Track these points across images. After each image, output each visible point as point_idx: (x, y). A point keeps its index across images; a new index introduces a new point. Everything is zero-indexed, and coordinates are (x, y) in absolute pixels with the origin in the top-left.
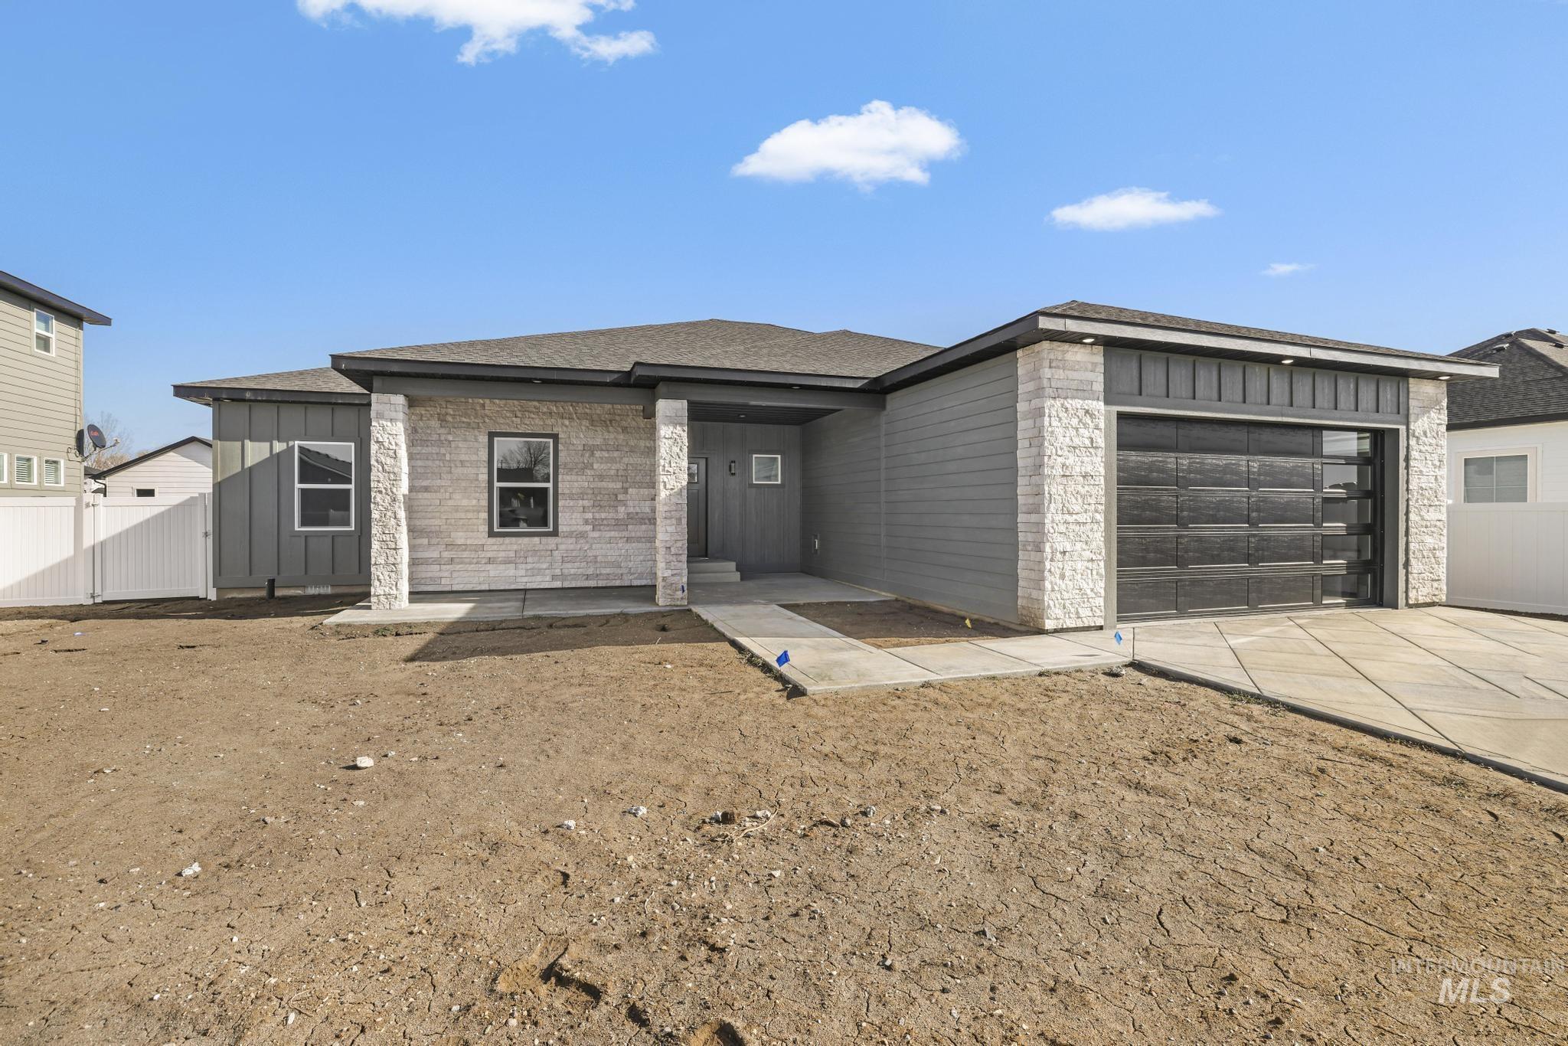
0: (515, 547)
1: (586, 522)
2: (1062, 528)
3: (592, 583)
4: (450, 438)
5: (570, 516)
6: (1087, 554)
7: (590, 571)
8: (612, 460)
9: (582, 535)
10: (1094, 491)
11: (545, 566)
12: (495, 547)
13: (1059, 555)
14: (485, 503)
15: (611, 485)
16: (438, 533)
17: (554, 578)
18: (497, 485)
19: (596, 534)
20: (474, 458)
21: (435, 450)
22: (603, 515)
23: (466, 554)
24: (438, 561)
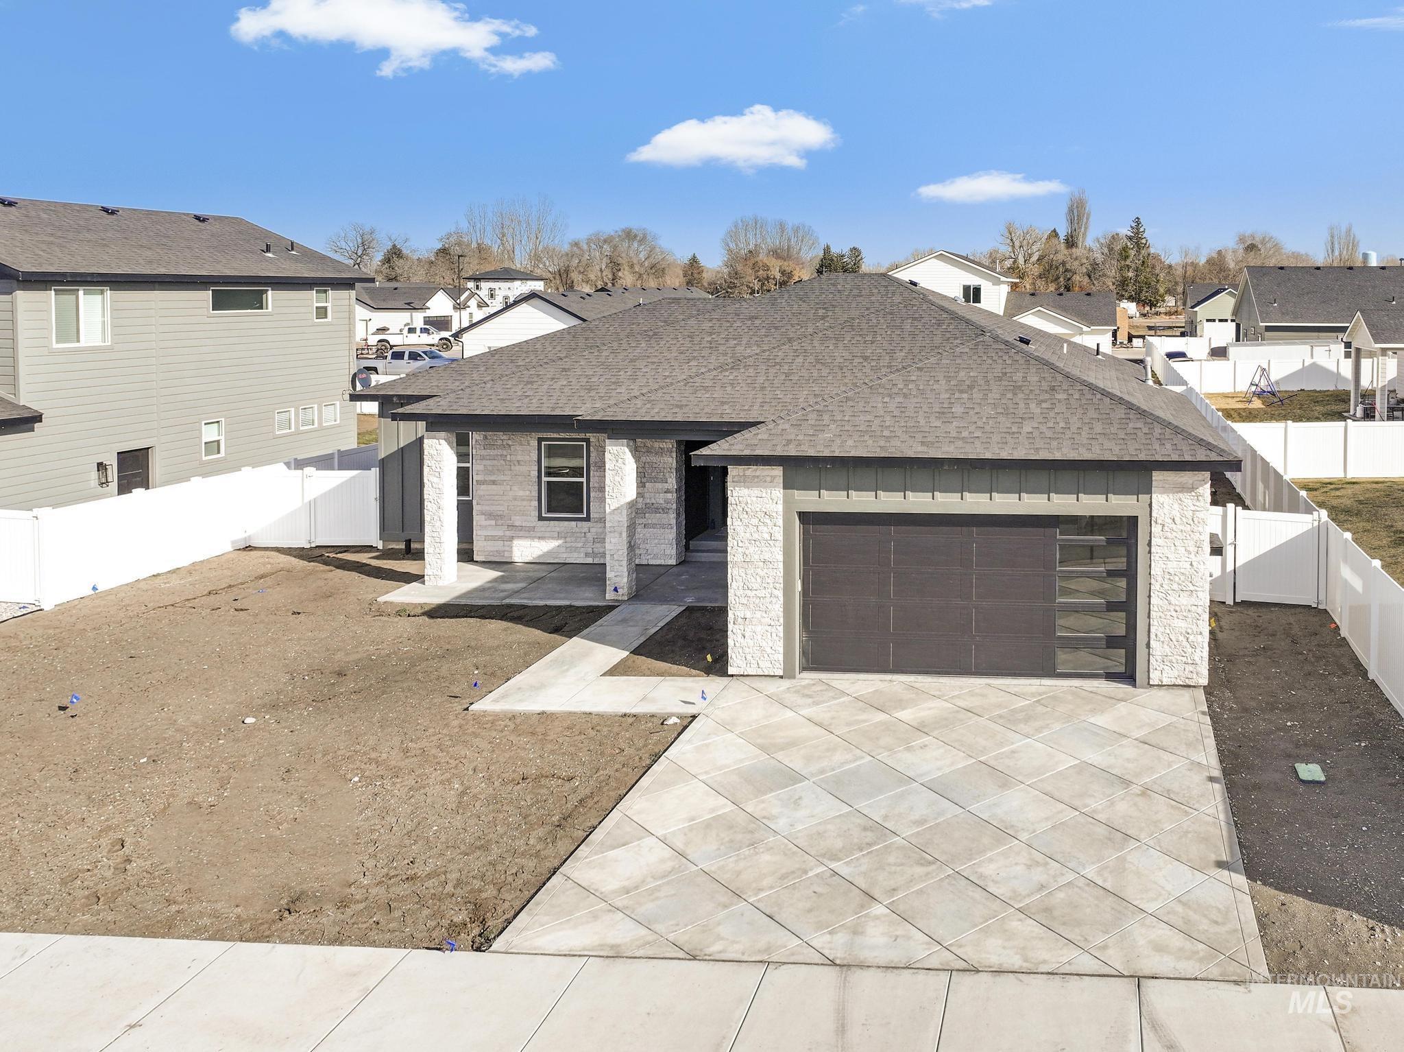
0: (558, 529)
2: (744, 601)
4: (510, 443)
5: (599, 506)
6: (767, 620)
10: (772, 573)
11: (580, 545)
12: (543, 529)
13: (739, 619)
14: (536, 494)
16: (503, 516)
17: (587, 555)
18: (545, 479)
20: (527, 458)
21: (499, 452)
23: (521, 534)
24: (501, 538)
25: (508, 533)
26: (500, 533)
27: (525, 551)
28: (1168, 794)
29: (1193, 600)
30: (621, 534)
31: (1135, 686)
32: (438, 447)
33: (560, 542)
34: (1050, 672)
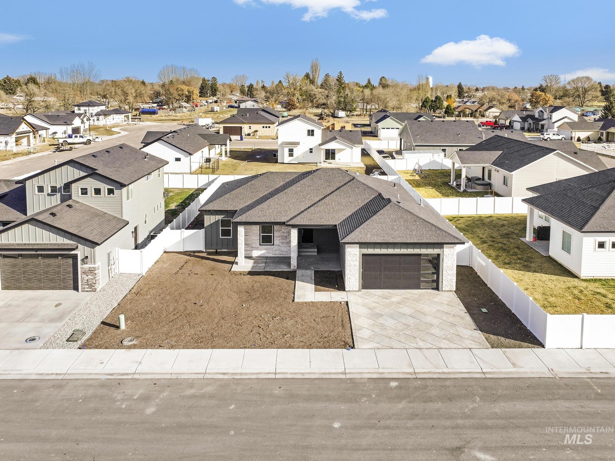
0: (265, 248)
1: (280, 242)
3: (281, 256)
5: (277, 241)
6: (355, 278)
7: (281, 253)
8: (286, 229)
9: (279, 245)
11: (271, 252)
12: (261, 248)
13: (348, 278)
14: (259, 238)
15: (286, 234)
16: (249, 245)
17: (273, 254)
18: (261, 234)
19: (282, 245)
20: (257, 229)
22: (284, 241)
23: (255, 249)
24: (249, 250)
25: (251, 249)
26: (249, 249)
27: (256, 253)
28: (458, 316)
29: (452, 272)
30: (295, 252)
31: (439, 291)
32: (242, 229)
33: (266, 251)
34: (419, 288)
